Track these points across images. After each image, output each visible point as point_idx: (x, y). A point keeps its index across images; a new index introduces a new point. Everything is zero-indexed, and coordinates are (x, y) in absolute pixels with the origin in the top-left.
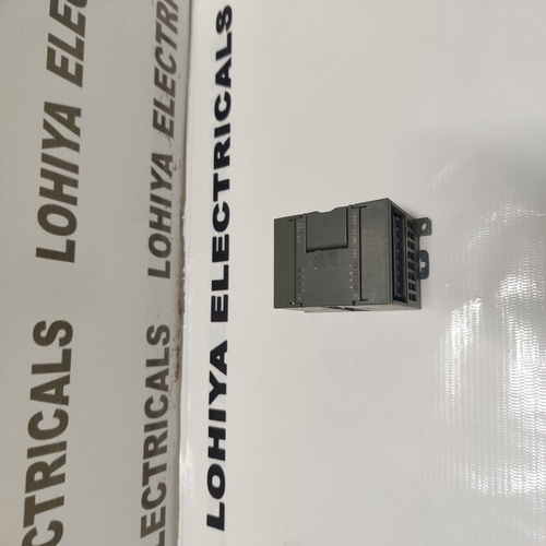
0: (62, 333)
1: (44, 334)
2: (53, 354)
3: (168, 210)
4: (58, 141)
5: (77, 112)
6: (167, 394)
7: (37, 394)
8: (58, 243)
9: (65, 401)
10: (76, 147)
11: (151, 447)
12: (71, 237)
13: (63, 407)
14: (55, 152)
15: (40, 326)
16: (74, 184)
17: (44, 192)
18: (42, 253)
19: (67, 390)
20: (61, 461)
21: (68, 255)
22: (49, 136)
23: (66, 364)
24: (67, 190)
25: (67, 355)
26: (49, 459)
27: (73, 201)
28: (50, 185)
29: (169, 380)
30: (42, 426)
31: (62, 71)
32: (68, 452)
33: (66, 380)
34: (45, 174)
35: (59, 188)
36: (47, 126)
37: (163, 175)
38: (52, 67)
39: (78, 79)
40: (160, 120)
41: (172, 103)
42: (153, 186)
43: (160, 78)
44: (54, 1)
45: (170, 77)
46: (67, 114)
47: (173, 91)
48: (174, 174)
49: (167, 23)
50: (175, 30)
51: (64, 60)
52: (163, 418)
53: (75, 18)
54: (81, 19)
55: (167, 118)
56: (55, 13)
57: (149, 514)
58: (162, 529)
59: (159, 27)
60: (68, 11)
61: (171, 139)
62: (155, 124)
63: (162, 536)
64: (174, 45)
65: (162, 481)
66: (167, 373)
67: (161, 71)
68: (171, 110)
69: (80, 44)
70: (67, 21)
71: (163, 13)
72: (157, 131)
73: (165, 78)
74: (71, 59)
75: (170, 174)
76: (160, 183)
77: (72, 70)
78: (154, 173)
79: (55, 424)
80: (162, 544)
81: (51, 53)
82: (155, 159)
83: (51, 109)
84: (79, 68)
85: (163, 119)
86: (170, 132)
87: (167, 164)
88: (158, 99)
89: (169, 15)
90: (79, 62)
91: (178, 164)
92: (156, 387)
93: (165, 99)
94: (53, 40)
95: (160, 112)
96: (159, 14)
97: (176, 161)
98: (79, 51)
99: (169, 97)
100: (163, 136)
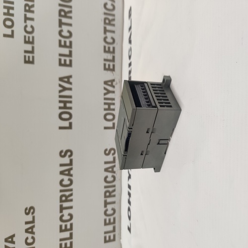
0: (69, 154)
1: (63, 154)
2: (66, 160)
3: (113, 102)
4: (65, 89)
5: (71, 77)
6: (115, 175)
7: (62, 173)
8: (66, 124)
9: (71, 175)
10: (70, 89)
11: (108, 194)
12: (71, 121)
13: (71, 178)
14: (64, 93)
15: (61, 152)
16: (71, 102)
17: (60, 108)
18: (61, 128)
19: (72, 172)
20: (71, 195)
21: (70, 127)
22: (61, 89)
23: (71, 163)
24: (68, 105)
25: (71, 161)
26: (67, 193)
27: (71, 108)
28: (62, 105)
29: (115, 169)
30: (64, 183)
31: (65, 65)
32: (74, 192)
33: (71, 169)
34: (60, 102)
35: (65, 105)
36: (60, 86)
37: (110, 88)
38: (60, 64)
39: (70, 65)
40: (107, 67)
41: (114, 57)
42: (105, 94)
43: (107, 49)
44: (60, 41)
45: (111, 47)
46: (67, 79)
47: (114, 52)
48: (116, 86)
49: (109, 24)
50: (114, 25)
51: (65, 61)
52: (113, 184)
53: (68, 44)
54: (71, 43)
55: (111, 64)
56: (60, 46)
57: (108, 218)
58: (114, 225)
59: (105, 28)
60: (66, 42)
61: (114, 72)
62: (105, 69)
63: (114, 228)
64: (113, 32)
65: (114, 207)
66: (114, 166)
67: (107, 46)
68: (113, 60)
69: (71, 52)
70: (65, 46)
71: (107, 21)
72: (106, 72)
73: (109, 48)
74: (68, 59)
75: (114, 87)
76: (109, 92)
77: (68, 62)
78: (105, 89)
79: (69, 182)
80: (114, 230)
81: (60, 60)
82: (106, 83)
83: (61, 79)
84: (71, 61)
85: (109, 65)
86: (113, 70)
87: (112, 83)
88: (106, 58)
89: (110, 21)
90: (71, 58)
91: (118, 82)
92: (109, 172)
93: (110, 57)
94: (60, 55)
95: (107, 63)
96: (105, 23)
97: (117, 80)
98: (70, 55)
99: (112, 55)
100: (109, 73)
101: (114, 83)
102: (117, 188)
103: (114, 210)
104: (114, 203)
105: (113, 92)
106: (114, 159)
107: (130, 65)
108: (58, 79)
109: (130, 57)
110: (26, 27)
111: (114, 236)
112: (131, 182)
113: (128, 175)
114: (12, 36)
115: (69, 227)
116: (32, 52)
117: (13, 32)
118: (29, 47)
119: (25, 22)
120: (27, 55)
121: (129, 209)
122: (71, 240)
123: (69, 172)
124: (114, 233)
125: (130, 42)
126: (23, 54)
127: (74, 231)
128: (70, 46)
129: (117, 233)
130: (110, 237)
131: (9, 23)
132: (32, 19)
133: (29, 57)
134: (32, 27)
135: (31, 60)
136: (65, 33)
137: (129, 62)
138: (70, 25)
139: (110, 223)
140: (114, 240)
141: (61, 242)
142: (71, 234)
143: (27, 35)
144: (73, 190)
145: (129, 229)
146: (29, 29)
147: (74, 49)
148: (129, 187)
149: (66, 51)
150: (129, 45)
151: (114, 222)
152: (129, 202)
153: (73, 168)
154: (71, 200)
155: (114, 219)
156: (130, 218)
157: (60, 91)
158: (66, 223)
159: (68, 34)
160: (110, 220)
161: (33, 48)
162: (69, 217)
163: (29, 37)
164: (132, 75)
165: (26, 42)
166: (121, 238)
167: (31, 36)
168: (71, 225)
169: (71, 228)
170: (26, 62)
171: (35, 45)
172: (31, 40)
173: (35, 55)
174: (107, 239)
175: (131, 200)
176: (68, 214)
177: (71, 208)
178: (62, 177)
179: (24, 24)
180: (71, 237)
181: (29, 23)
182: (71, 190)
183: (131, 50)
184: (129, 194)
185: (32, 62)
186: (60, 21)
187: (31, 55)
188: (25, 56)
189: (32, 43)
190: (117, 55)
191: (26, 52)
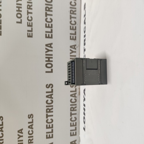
0: (51, 86)
1: (48, 86)
2: (50, 90)
4: (49, 51)
5: (52, 44)
6: (76, 98)
7: (47, 96)
8: (50, 70)
9: (52, 98)
10: (52, 51)
11: (72, 109)
12: (52, 68)
13: (52, 99)
14: (48, 53)
15: (47, 85)
16: (52, 58)
17: (46, 61)
18: (47, 72)
19: (53, 96)
20: (52, 109)
21: (52, 71)
22: (46, 50)
25: (52, 90)
26: (50, 108)
27: (52, 61)
29: (76, 95)
30: (48, 102)
31: (49, 37)
33: (52, 94)
34: (46, 58)
35: (49, 60)
36: (46, 49)
37: (74, 50)
38: (46, 37)
39: (52, 37)
40: (72, 38)
41: (75, 32)
42: (71, 53)
43: (72, 28)
44: (46, 24)
45: (74, 26)
46: (50, 45)
47: (75, 29)
48: (77, 49)
49: (73, 13)
50: (75, 14)
51: (49, 35)
52: (75, 103)
53: (50, 26)
54: (52, 25)
55: (74, 36)
56: (46, 27)
57: (72, 122)
58: (76, 126)
59: (71, 16)
60: (49, 25)
61: (75, 41)
62: (71, 39)
63: (76, 128)
64: (75, 18)
65: (75, 117)
66: (76, 93)
67: (72, 26)
68: (75, 34)
69: (52, 30)
70: (49, 27)
71: (72, 12)
72: (71, 40)
73: (73, 27)
74: (50, 34)
75: (76, 49)
76: (73, 52)
77: (50, 36)
78: (71, 50)
79: (51, 102)
80: (76, 129)
81: (46, 35)
82: (71, 47)
83: (47, 45)
84: (52, 35)
85: (73, 37)
86: (75, 39)
87: (75, 47)
88: (71, 33)
89: (73, 12)
90: (52, 34)
91: (78, 46)
92: (73, 96)
93: (73, 32)
94: (46, 32)
95: (72, 36)
96: (71, 13)
97: (77, 45)
98: (52, 32)
99: (74, 31)
100: (73, 41)
101: (76, 47)
102: (77, 106)
103: (76, 118)
104: (76, 114)
105: (75, 52)
106: (76, 89)
107: (85, 36)
108: (45, 45)
109: (85, 32)
110: (28, 17)
111: (76, 133)
112: (85, 103)
113: (84, 99)
114: (21, 22)
115: (51, 126)
116: (31, 31)
117: (21, 20)
118: (30, 28)
119: (28, 15)
120: (29, 33)
121: (84, 118)
122: (52, 133)
123: (51, 96)
124: (76, 131)
125: (85, 23)
126: (27, 32)
127: (54, 129)
128: (52, 27)
129: (77, 131)
130: (73, 133)
131: (19, 16)
132: (31, 13)
133: (30, 34)
134: (31, 17)
135: (31, 35)
136: (49, 20)
137: (84, 34)
138: (52, 15)
139: (73, 125)
140: (76, 135)
141: (47, 134)
142: (52, 130)
143: (29, 22)
144: (53, 106)
145: (84, 129)
146: (30, 18)
147: (53, 29)
148: (84, 105)
149: (49, 30)
150: (84, 25)
151: (76, 125)
152: (84, 114)
153: (53, 94)
154: (52, 112)
155: (76, 123)
156: (84, 123)
157: (46, 52)
158: (49, 124)
159: (50, 20)
160: (73, 123)
161: (32, 29)
162: (51, 121)
163: (30, 23)
164: (86, 42)
165: (28, 26)
166: (79, 134)
167: (31, 22)
168: (52, 125)
169: (52, 127)
170: (28, 36)
171: (33, 27)
172: (31, 24)
173: (33, 32)
174: (72, 134)
175: (85, 113)
176: (50, 119)
177: (52, 116)
178: (47, 99)
179: (27, 16)
180: (52, 132)
181: (30, 15)
182: (52, 106)
183: (85, 28)
184: (84, 109)
185: (32, 37)
186: (46, 13)
187: (31, 33)
188: (28, 33)
189: (32, 26)
190: (77, 31)
191: (28, 31)
